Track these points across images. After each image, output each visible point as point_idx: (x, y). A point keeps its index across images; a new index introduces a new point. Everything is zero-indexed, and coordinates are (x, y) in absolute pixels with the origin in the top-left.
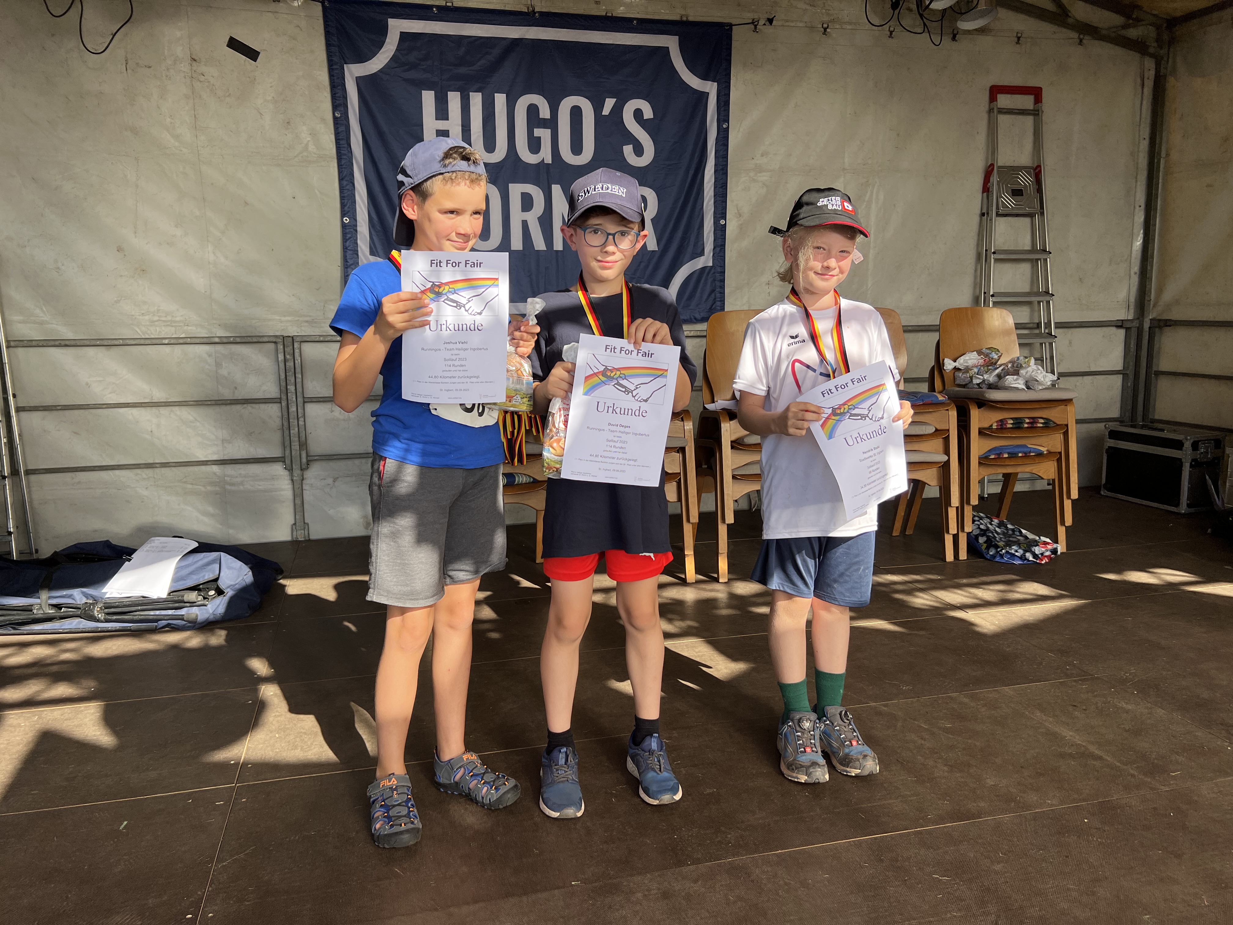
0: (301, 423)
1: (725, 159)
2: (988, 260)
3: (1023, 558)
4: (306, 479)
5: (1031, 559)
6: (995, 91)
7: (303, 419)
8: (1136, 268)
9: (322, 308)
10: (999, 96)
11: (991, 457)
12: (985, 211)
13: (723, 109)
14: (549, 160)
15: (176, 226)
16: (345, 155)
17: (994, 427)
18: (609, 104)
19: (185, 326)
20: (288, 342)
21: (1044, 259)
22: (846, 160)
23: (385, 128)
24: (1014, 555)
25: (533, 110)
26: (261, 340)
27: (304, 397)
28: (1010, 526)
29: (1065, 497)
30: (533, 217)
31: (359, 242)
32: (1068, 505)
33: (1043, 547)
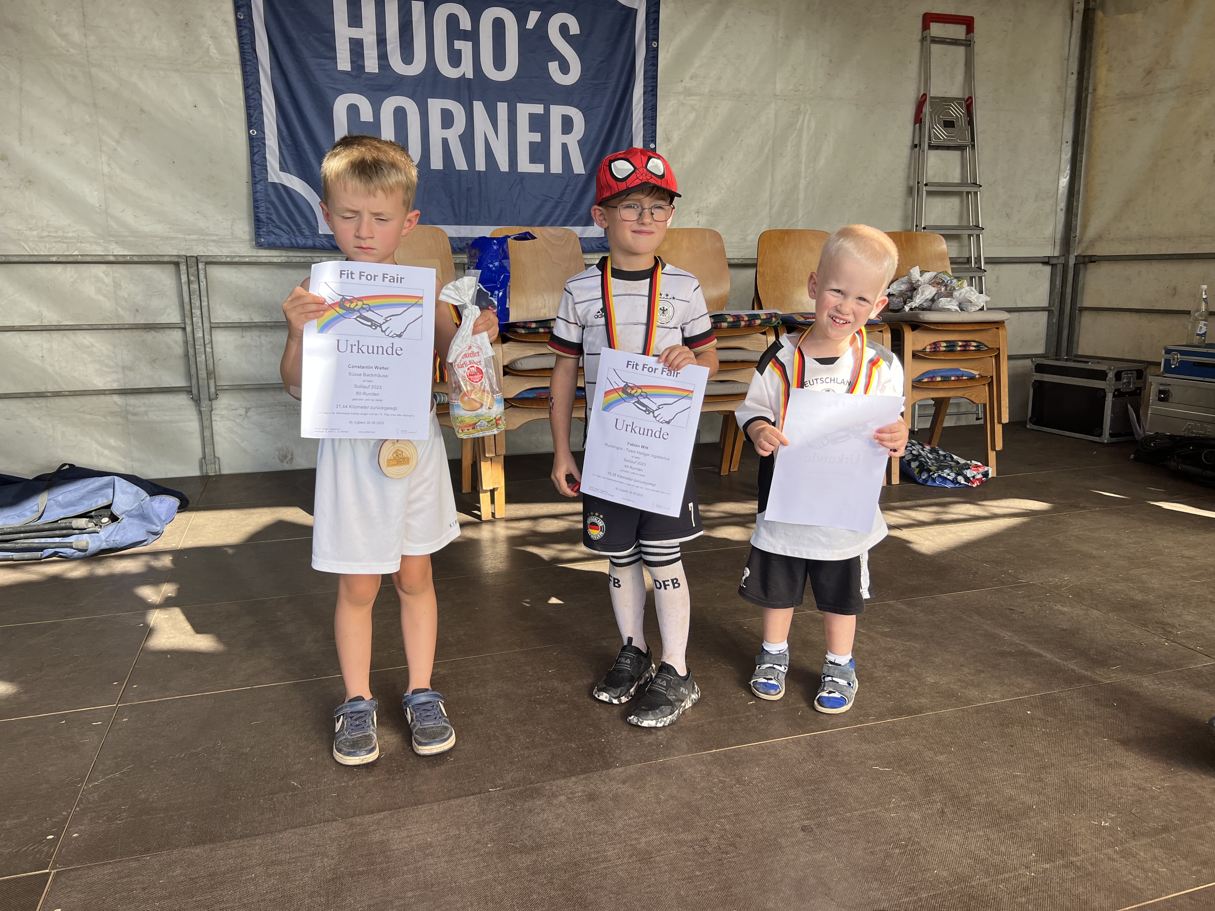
0: (208, 350)
1: (655, 80)
2: (920, 193)
3: (955, 481)
4: (215, 409)
5: (963, 482)
6: (928, 19)
7: (209, 346)
8: (1062, 205)
9: (230, 227)
10: (932, 24)
11: (924, 381)
12: (916, 142)
13: (651, 27)
14: (470, 75)
15: (65, 134)
16: (250, 61)
17: (928, 350)
18: (534, 17)
19: (78, 242)
20: (192, 262)
21: (974, 192)
22: (778, 86)
23: (294, 33)
24: (946, 479)
25: (452, 20)
26: (161, 259)
27: (210, 322)
28: (941, 452)
29: (996, 421)
30: (453, 135)
31: (267, 156)
32: (999, 429)
33: (974, 470)
